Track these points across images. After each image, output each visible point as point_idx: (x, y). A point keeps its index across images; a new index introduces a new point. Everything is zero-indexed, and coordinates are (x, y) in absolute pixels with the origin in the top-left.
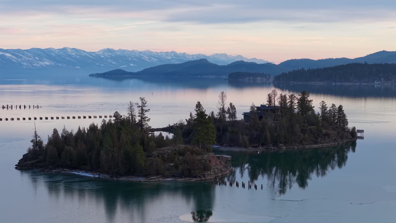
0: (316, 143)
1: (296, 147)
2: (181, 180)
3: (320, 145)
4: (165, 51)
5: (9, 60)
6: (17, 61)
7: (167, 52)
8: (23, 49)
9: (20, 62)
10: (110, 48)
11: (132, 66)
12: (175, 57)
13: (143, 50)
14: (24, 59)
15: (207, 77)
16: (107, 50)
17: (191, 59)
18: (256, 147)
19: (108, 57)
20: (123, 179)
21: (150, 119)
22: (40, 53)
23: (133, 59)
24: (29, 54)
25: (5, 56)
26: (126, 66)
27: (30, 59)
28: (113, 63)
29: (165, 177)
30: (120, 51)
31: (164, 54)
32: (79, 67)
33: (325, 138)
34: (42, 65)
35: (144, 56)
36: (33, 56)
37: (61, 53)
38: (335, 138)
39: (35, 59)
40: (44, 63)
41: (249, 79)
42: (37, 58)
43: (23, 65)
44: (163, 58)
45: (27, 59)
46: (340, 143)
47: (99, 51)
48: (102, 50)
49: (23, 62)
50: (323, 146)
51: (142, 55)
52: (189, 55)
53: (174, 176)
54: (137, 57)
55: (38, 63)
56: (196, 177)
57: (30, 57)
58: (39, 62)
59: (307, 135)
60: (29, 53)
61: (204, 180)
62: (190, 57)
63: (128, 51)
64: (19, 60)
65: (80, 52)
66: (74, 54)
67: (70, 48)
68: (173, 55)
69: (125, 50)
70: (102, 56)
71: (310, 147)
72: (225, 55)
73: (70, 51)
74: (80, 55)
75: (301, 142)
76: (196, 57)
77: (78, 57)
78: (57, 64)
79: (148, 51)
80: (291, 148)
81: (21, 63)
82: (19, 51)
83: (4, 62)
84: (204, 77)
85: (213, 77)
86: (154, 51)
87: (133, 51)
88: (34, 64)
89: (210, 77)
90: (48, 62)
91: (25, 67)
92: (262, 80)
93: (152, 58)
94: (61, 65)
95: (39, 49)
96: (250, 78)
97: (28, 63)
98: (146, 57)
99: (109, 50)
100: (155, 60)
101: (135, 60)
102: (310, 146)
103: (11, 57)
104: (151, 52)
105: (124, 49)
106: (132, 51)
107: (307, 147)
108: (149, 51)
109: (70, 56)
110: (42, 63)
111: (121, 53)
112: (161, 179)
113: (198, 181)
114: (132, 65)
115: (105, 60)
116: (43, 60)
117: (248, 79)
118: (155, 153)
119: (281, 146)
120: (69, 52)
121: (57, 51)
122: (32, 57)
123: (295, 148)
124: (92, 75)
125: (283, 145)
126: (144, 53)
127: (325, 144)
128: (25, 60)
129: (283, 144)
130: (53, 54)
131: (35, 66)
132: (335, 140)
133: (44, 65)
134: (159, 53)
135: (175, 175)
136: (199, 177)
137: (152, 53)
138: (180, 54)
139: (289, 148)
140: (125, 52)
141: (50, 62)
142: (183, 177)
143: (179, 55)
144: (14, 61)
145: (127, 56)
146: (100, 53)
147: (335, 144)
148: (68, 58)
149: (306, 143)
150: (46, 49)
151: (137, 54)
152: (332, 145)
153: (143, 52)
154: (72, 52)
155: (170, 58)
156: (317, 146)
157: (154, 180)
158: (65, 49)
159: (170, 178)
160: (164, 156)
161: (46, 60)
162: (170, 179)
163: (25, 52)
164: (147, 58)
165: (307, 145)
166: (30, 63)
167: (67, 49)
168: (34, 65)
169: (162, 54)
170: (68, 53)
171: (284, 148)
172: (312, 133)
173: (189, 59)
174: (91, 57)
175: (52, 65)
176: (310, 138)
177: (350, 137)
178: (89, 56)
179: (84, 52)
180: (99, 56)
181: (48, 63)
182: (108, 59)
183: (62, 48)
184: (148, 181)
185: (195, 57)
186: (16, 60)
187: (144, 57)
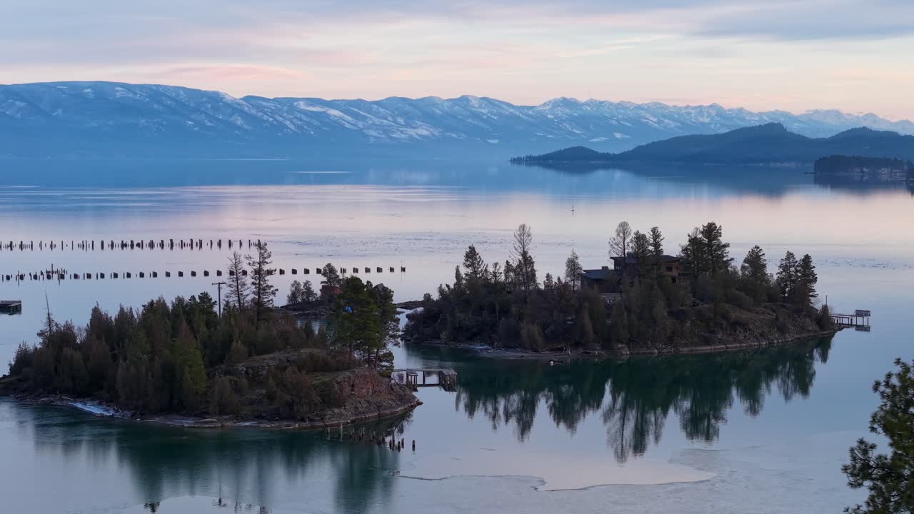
0: (707, 342)
1: (656, 351)
2: (269, 426)
3: (719, 347)
4: (696, 105)
5: (336, 126)
6: (356, 125)
7: (700, 107)
8: (369, 100)
9: (362, 129)
10: (568, 97)
11: (618, 139)
12: (718, 119)
13: (646, 102)
14: (370, 122)
15: (778, 165)
16: (562, 102)
17: (755, 122)
18: (561, 350)
19: (564, 118)
20: (156, 421)
21: (277, 290)
22: (407, 108)
23: (622, 122)
24: (381, 110)
25: (328, 114)
26: (603, 139)
27: (385, 121)
28: (574, 130)
29: (239, 417)
30: (591, 103)
31: (693, 111)
32: (496, 141)
33: (735, 332)
34: (411, 136)
35: (648, 116)
36: (391, 115)
37: (456, 108)
38: (763, 332)
39: (395, 122)
40: (415, 130)
41: (862, 172)
42: (401, 120)
43: (368, 136)
44: (691, 121)
45: (377, 121)
46: (775, 341)
47: (544, 104)
48: (550, 102)
49: (369, 128)
50: (727, 348)
51: (643, 113)
52: (750, 114)
53: (259, 417)
54: (630, 117)
55: (402, 132)
56: (303, 420)
57: (386, 119)
58: (404, 129)
59: (688, 324)
60: (382, 108)
61: (320, 427)
62: (753, 119)
63: (611, 104)
64: (360, 124)
65: (500, 107)
66: (484, 111)
67: (476, 98)
68: (714, 113)
69: (603, 102)
70: (550, 116)
71: (692, 351)
72: (837, 114)
73: (474, 102)
74: (500, 115)
75: (670, 340)
76: (768, 117)
77: (495, 118)
78: (447, 134)
79: (656, 104)
80: (644, 353)
81: (364, 131)
82: (359, 103)
83: (325, 128)
84: (772, 165)
85: (793, 165)
86: (671, 104)
87: (621, 106)
88: (393, 133)
89: (786, 165)
90: (426, 129)
91: (372, 140)
92: (893, 174)
93: (666, 121)
94: (454, 135)
95: (404, 100)
96: (865, 170)
97: (381, 133)
98: (652, 119)
99: (566, 102)
100: (673, 124)
101: (628, 124)
102: (693, 348)
103: (340, 118)
104: (666, 107)
105: (602, 100)
106: (619, 104)
107: (685, 350)
108: (660, 104)
109: (477, 116)
110: (411, 132)
111: (595, 109)
112: (229, 424)
113: (304, 428)
114: (618, 135)
115: (556, 124)
116: (414, 126)
117: (859, 172)
118: (241, 367)
119: (619, 349)
120: (473, 107)
121: (446, 104)
122: (390, 119)
123: (652, 353)
124: (517, 161)
125: (624, 346)
126: (649, 108)
127: (731, 343)
128: (374, 124)
129: (626, 343)
130: (438, 112)
131: (395, 138)
132: (762, 335)
133: (416, 136)
134: (681, 107)
135: (264, 415)
136: (311, 420)
137: (665, 109)
138: (729, 110)
139: (639, 354)
140: (603, 106)
141: (431, 129)
142: (277, 420)
143: (728, 112)
144: (348, 126)
145: (607, 115)
146: (545, 108)
147: (760, 345)
148: (470, 120)
149: (683, 342)
150: (423, 100)
151: (630, 110)
152: (751, 346)
153: (646, 107)
154: (480, 107)
155: (707, 120)
156: (711, 349)
157: (213, 425)
158: (464, 100)
159: (252, 420)
160: (260, 373)
161: (421, 125)
162: (248, 424)
163: (373, 106)
164: (655, 120)
165: (686, 345)
166: (385, 132)
167: (470, 98)
168: (395, 136)
169: (689, 110)
170: (473, 109)
171: (626, 352)
172: (701, 321)
173: (752, 122)
174: (524, 117)
175: (434, 135)
176: (696, 331)
177: (813, 326)
178: (521, 115)
179: (509, 105)
180: (544, 116)
181: (425, 133)
182: (561, 121)
183: (458, 96)
184: (198, 427)
185: (766, 118)
186: (353, 125)
187: (647, 119)
